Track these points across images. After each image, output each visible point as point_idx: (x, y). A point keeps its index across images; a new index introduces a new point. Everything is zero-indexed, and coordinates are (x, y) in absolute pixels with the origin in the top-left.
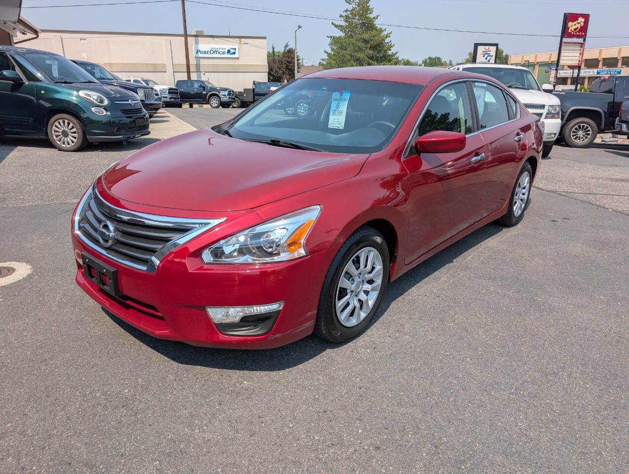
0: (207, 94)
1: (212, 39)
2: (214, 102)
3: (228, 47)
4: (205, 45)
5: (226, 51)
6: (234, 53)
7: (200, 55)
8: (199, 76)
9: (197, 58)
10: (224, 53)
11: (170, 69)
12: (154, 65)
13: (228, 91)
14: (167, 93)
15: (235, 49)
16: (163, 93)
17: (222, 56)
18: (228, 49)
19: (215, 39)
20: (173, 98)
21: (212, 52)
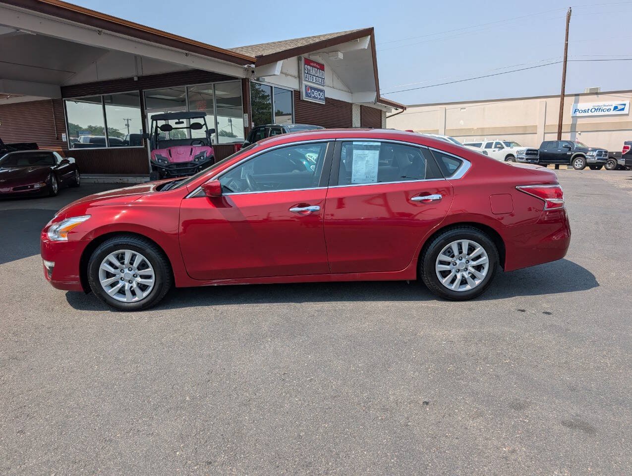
0: (572, 154)
1: (596, 96)
2: (578, 163)
3: (615, 103)
4: (585, 104)
5: (612, 108)
6: (623, 109)
7: (578, 114)
8: (573, 136)
9: (575, 118)
10: (609, 110)
11: (540, 131)
12: (525, 127)
13: (597, 151)
14: (524, 155)
15: (625, 105)
16: (520, 154)
17: (607, 113)
18: (614, 105)
19: (599, 96)
20: (530, 159)
21: (593, 110)
